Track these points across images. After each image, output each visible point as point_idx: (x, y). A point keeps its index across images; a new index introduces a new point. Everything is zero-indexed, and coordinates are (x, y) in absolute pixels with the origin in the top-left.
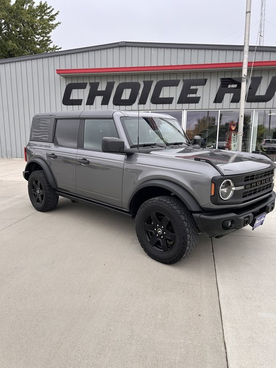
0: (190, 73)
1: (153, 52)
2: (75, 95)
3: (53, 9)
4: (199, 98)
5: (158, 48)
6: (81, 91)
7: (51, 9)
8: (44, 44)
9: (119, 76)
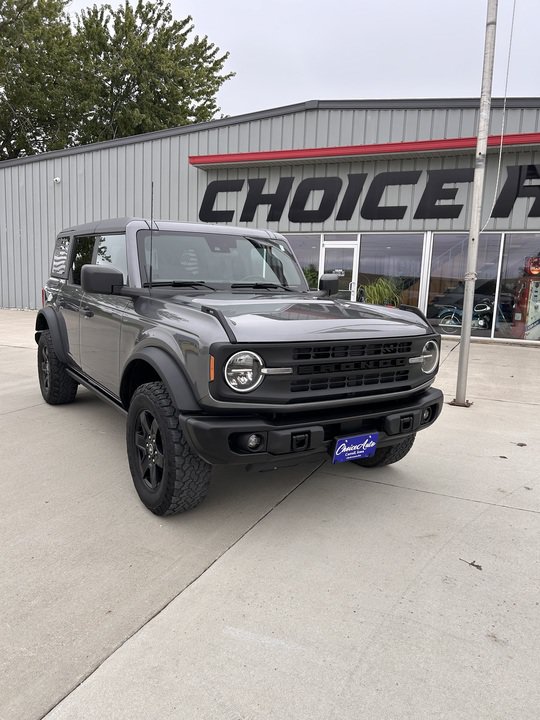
0: (443, 158)
1: (369, 117)
2: (223, 202)
3: (218, 49)
4: (459, 208)
5: (380, 109)
6: (232, 195)
7: (214, 49)
8: (203, 113)
9: (302, 166)
